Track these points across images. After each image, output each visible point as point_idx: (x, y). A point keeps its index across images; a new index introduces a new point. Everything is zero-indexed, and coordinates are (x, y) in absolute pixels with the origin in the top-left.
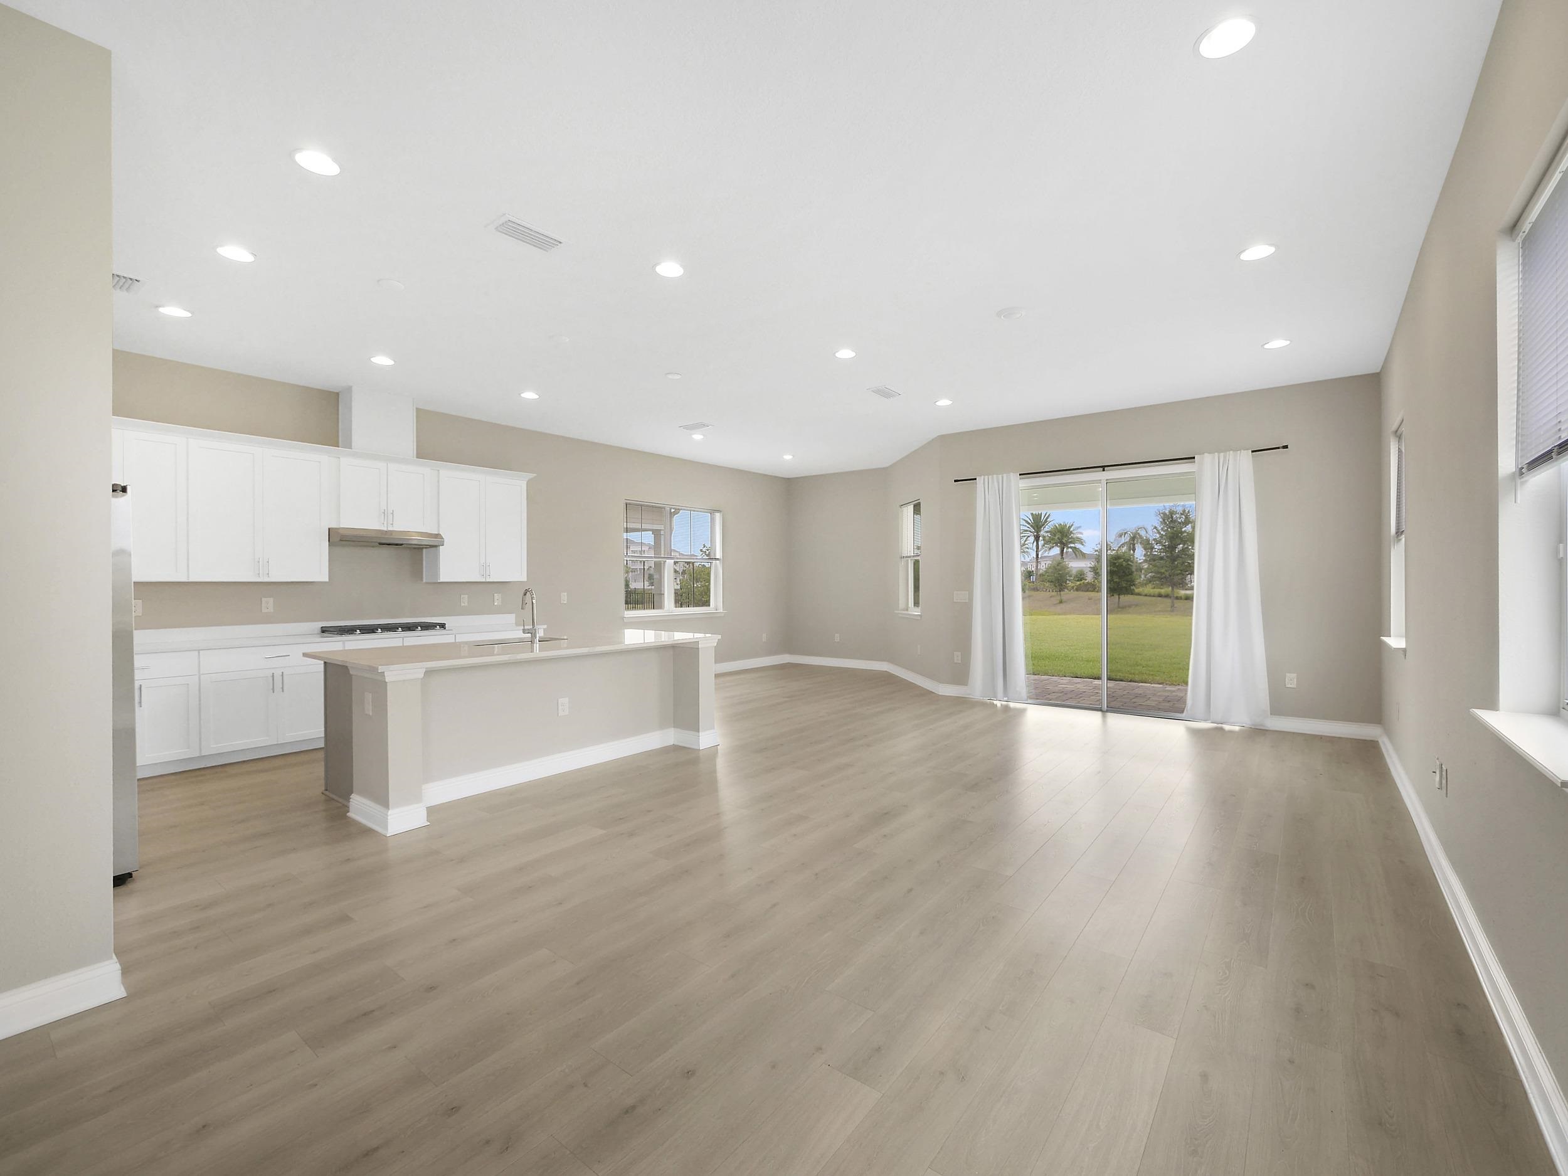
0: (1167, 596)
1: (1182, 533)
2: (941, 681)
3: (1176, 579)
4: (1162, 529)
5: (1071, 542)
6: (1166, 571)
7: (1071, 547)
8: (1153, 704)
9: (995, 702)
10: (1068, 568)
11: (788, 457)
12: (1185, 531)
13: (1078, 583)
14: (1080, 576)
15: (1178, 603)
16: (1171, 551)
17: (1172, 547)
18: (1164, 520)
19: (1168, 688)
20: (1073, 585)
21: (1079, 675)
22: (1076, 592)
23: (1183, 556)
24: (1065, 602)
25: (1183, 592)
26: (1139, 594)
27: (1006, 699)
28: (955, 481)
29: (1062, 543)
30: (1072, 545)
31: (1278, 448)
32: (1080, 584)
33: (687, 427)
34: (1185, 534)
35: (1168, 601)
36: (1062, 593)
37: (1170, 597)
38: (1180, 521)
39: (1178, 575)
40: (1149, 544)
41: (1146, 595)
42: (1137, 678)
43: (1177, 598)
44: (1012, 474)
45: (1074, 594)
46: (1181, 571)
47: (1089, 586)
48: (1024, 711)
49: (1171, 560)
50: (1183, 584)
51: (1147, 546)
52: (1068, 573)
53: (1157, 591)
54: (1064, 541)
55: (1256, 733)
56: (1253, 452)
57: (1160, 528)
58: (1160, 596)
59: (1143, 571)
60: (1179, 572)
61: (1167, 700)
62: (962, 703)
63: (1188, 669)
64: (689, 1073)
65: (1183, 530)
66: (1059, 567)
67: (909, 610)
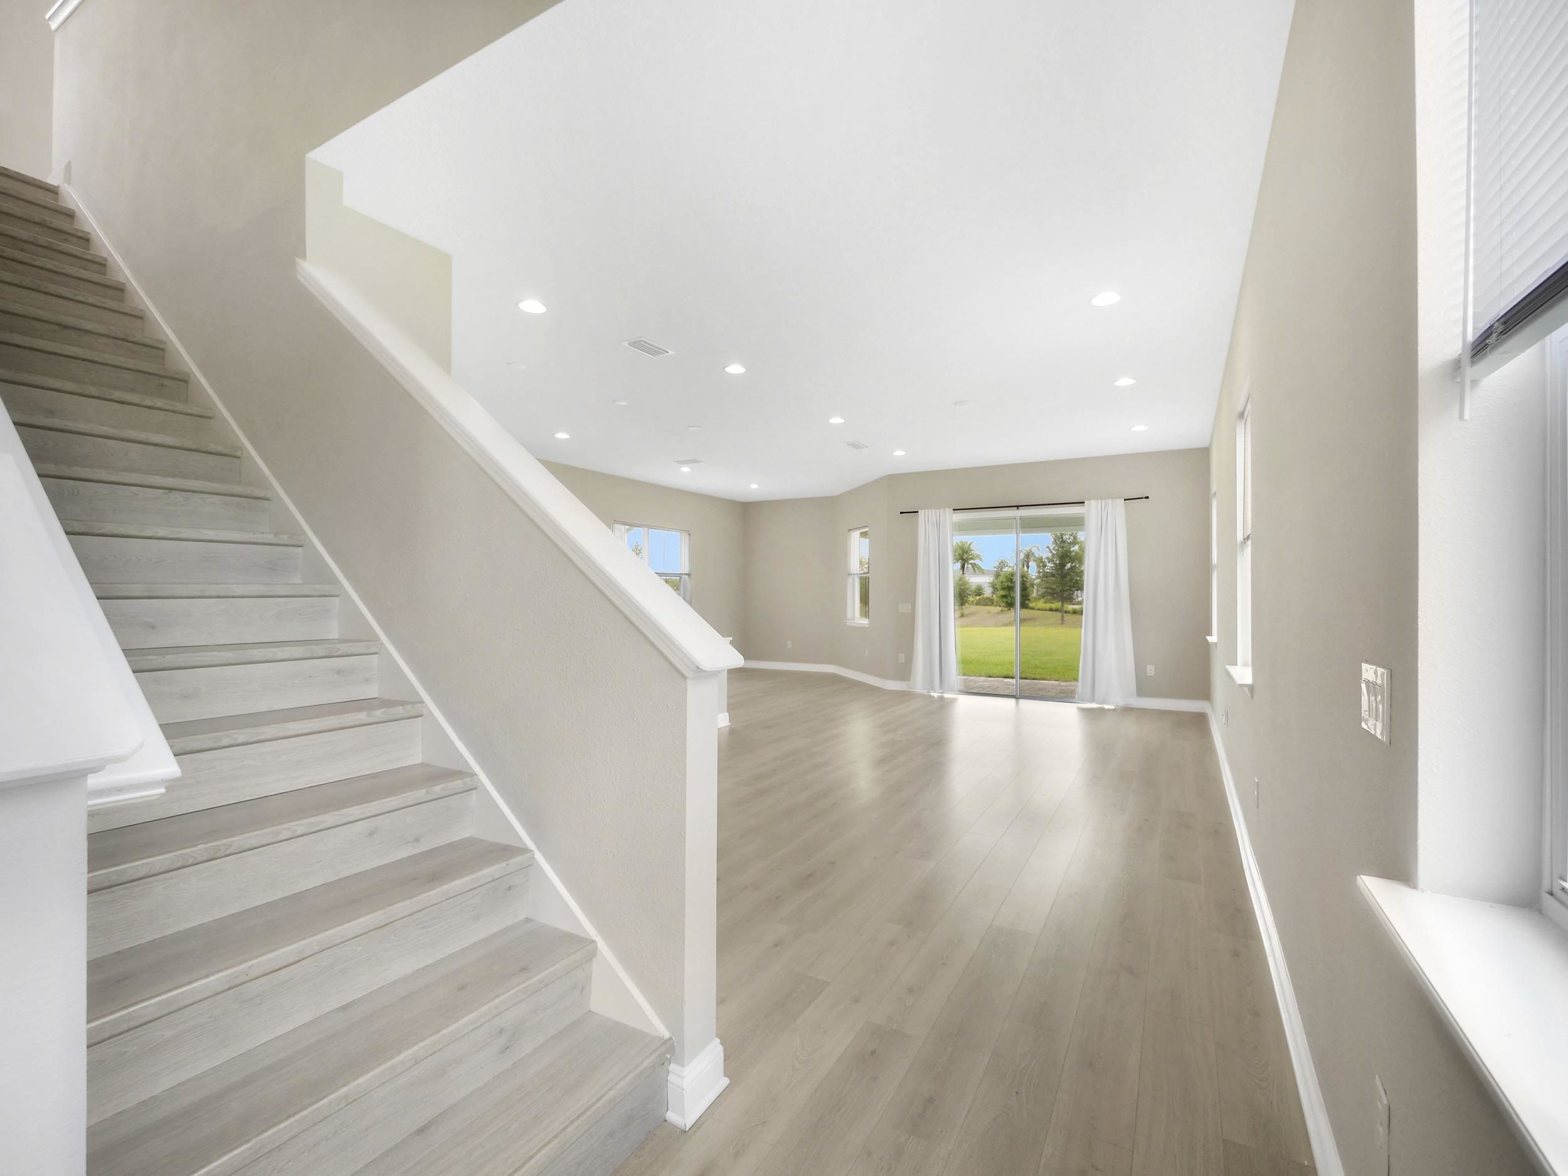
0: (1057, 610)
1: (1070, 552)
2: (887, 678)
3: (1066, 594)
4: (1054, 549)
5: (971, 559)
6: (1057, 587)
7: (971, 564)
8: (1054, 694)
9: (932, 694)
10: (968, 583)
11: (754, 486)
12: (1073, 551)
13: (978, 597)
14: (979, 592)
15: (1067, 617)
16: (1062, 569)
17: (1062, 565)
18: (1055, 540)
19: (1063, 684)
20: (973, 599)
21: (991, 674)
22: (975, 607)
23: (1072, 574)
24: (967, 615)
25: (1070, 607)
26: (1033, 609)
27: (941, 691)
28: (901, 513)
29: (962, 559)
30: (971, 561)
31: (1142, 498)
32: (980, 599)
33: (678, 462)
34: (1074, 554)
35: (1059, 614)
36: (963, 607)
37: (1060, 611)
38: (1069, 541)
39: (1067, 590)
40: (1042, 562)
41: (1039, 609)
42: (1038, 677)
43: (1066, 612)
44: (947, 509)
45: (974, 608)
46: (1070, 587)
47: (986, 601)
48: (953, 700)
49: (1061, 576)
50: (1070, 599)
51: (1041, 563)
52: (968, 589)
53: (1048, 606)
54: (964, 557)
55: (1128, 710)
56: (1125, 500)
57: (1052, 548)
58: (1051, 610)
59: (1035, 587)
60: (1068, 588)
61: (1062, 692)
62: (905, 696)
63: (1078, 670)
64: (833, 863)
65: (1072, 549)
66: (961, 582)
67: (856, 619)
